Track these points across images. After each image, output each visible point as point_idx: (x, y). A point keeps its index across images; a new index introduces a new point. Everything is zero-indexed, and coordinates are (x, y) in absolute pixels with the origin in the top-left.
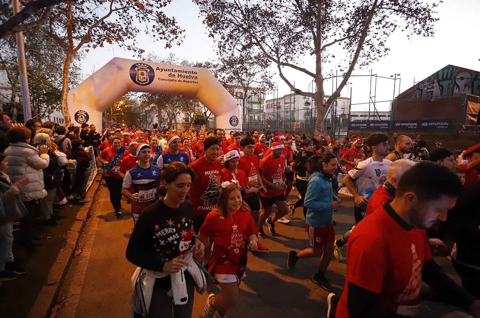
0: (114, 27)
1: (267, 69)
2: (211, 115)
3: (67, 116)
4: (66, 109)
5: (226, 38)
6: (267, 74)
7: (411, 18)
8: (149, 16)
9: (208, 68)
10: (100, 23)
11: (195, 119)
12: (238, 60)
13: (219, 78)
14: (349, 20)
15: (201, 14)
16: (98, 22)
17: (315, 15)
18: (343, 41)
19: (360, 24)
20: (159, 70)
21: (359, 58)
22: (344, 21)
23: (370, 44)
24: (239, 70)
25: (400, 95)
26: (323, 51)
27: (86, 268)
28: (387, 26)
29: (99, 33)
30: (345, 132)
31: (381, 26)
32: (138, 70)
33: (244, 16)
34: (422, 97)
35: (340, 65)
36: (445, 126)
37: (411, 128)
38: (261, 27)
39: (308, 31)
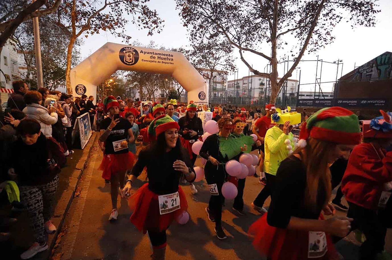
0: (107, 18)
1: (230, 54)
2: (182, 92)
3: (70, 88)
4: (69, 82)
5: (198, 27)
6: (230, 58)
7: (355, 11)
8: (136, 9)
10: (97, 15)
11: (169, 95)
12: (206, 46)
13: (190, 61)
14: (300, 13)
15: (177, 8)
16: (95, 14)
17: (272, 8)
18: (295, 31)
19: (310, 16)
20: (143, 53)
21: (308, 45)
22: (297, 14)
23: (318, 34)
24: (206, 54)
25: (342, 78)
28: (333, 17)
29: (96, 23)
31: (328, 18)
32: (126, 52)
33: (213, 9)
34: (361, 78)
35: (292, 51)
36: (381, 103)
37: (351, 105)
38: (226, 19)
39: (266, 22)
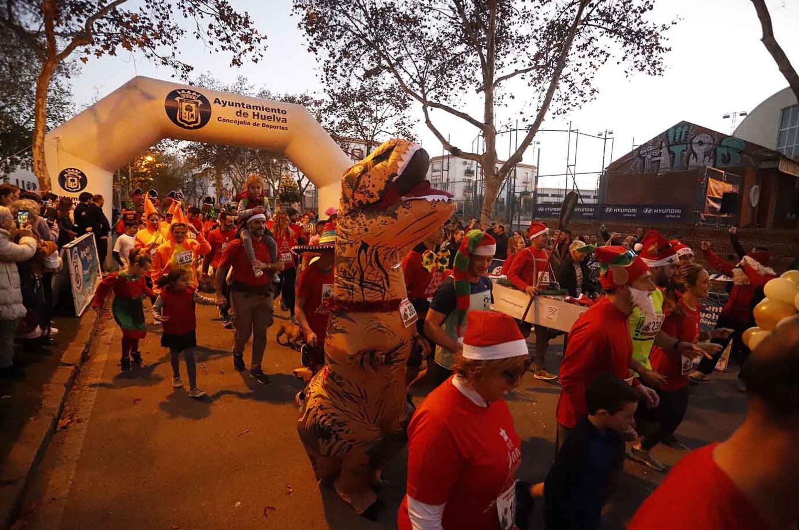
0: (136, 21)
2: (308, 187)
3: (44, 178)
4: (42, 163)
5: (338, 55)
6: (405, 120)
7: (631, 44)
8: (202, 7)
9: (304, 105)
10: (109, 12)
11: (280, 192)
12: (357, 94)
13: (324, 123)
14: (537, 40)
15: (295, 11)
16: (104, 11)
17: (485, 27)
18: (528, 73)
19: (554, 47)
20: (220, 103)
21: (552, 102)
22: (531, 40)
23: (570, 81)
24: (358, 111)
25: (612, 164)
26: (496, 88)
27: (79, 449)
28: (595, 53)
29: (108, 30)
30: (528, 220)
31: (586, 53)
32: (181, 101)
33: (369, 20)
34: (644, 168)
35: (523, 111)
36: (677, 214)
37: (627, 217)
38: (397, 42)
39: (474, 53)
